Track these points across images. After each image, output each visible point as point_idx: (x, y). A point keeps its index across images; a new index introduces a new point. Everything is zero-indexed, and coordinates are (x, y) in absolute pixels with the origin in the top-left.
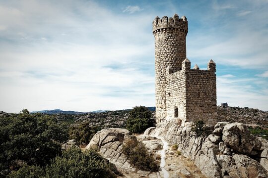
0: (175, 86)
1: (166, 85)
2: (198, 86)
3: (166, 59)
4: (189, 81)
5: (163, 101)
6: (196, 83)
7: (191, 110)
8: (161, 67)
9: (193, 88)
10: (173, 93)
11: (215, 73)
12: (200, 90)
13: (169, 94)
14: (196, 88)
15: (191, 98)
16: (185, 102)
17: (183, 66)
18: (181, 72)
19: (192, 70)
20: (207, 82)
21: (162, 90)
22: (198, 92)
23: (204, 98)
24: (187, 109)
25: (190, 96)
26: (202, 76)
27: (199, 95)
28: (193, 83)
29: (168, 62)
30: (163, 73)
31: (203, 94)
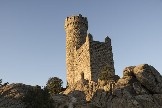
0: (81, 56)
1: (74, 60)
2: (99, 53)
3: (74, 42)
4: (92, 49)
5: (72, 71)
6: (97, 51)
7: (95, 72)
8: (71, 48)
9: (95, 54)
10: (80, 63)
11: (111, 45)
12: (101, 56)
13: (77, 65)
14: (98, 54)
15: (95, 62)
16: (89, 65)
17: (87, 38)
18: (85, 44)
19: (94, 41)
20: (105, 51)
21: (71, 64)
22: (99, 57)
23: (104, 62)
24: (91, 70)
25: (94, 61)
26: (102, 46)
27: (100, 60)
28: (95, 51)
29: (75, 44)
30: (71, 52)
31: (103, 59)
